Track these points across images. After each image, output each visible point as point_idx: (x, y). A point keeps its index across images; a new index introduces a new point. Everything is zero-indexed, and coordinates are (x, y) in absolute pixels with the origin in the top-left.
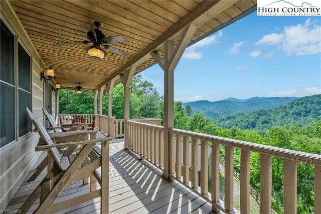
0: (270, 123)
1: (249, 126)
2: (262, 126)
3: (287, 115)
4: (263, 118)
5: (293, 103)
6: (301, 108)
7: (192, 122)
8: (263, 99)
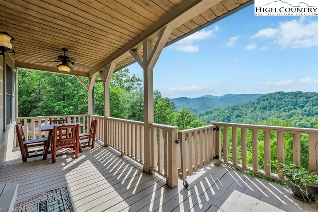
0: (242, 117)
1: (225, 120)
2: (236, 120)
3: (255, 110)
4: (236, 113)
5: (260, 99)
6: (266, 103)
7: (179, 119)
8: (235, 95)
